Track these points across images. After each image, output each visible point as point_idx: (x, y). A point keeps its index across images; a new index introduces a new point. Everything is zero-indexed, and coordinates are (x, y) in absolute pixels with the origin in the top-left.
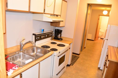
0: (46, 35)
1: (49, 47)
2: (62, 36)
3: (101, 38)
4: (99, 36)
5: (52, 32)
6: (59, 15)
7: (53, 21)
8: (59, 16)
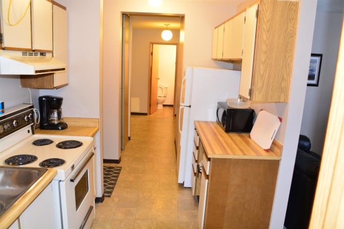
0: (12, 120)
1: (34, 158)
2: (64, 115)
3: (164, 106)
4: (158, 100)
5: (32, 107)
6: (49, 52)
7: (36, 72)
8: (48, 55)
